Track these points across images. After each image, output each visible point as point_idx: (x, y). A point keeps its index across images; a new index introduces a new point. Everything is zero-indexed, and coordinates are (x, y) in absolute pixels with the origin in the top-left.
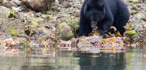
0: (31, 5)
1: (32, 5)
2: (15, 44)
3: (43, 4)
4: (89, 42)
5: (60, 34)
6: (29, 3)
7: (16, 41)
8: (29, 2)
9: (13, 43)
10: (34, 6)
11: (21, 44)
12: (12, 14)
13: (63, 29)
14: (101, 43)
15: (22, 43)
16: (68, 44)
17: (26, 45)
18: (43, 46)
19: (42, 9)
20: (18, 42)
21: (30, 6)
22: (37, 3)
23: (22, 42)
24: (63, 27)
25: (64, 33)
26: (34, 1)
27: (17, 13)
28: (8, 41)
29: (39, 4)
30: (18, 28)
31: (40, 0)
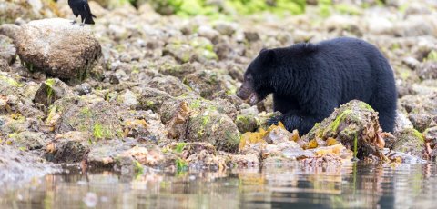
0: (50, 65)
1: (53, 65)
2: (155, 160)
3: (80, 62)
4: (294, 158)
5: (209, 136)
6: (45, 59)
7: (156, 154)
8: (45, 55)
9: (151, 159)
10: (59, 65)
11: (170, 162)
12: (48, 86)
13: (217, 125)
14: (321, 160)
15: (173, 160)
16: (251, 161)
17: (182, 165)
18: (216, 168)
19: (76, 75)
20: (161, 157)
21: (47, 66)
22: (68, 60)
23: (172, 158)
24: (214, 120)
25: (221, 135)
26: (59, 55)
27: (58, 83)
28: (137, 155)
29: (72, 61)
30: (109, 121)
31: (73, 52)
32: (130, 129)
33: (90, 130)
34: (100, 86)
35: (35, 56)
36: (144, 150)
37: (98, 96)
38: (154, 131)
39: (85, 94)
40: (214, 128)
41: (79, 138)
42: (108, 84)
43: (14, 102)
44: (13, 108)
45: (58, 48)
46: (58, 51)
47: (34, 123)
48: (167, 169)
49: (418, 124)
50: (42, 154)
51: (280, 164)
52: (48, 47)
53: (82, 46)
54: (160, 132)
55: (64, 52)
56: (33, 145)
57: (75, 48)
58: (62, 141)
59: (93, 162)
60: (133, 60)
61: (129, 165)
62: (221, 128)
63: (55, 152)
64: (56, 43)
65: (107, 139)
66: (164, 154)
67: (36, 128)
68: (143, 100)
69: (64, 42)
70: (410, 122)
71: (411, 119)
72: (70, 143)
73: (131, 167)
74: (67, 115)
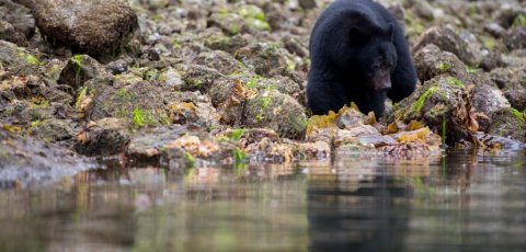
0: (77, 38)
1: (81, 39)
2: (208, 151)
3: (112, 35)
4: (373, 145)
6: (71, 31)
8: (70, 27)
9: (203, 150)
10: (88, 39)
15: (230, 151)
19: (108, 51)
20: (216, 147)
21: (73, 40)
22: (98, 33)
24: (276, 102)
26: (87, 27)
27: (88, 60)
28: (188, 145)
29: (103, 33)
30: (151, 104)
31: (105, 23)
32: (175, 114)
33: (129, 116)
34: (137, 63)
35: (58, 28)
36: (195, 139)
37: (136, 74)
38: (205, 116)
39: (119, 72)
40: (276, 111)
41: (116, 126)
42: (146, 60)
43: (35, 83)
44: (34, 91)
45: (86, 18)
46: (86, 22)
47: (61, 108)
48: (225, 162)
49: (517, 102)
50: (72, 146)
51: (355, 153)
52: (73, 17)
53: (114, 16)
54: (211, 117)
55: (93, 23)
56: (60, 135)
57: (106, 18)
58: (96, 129)
59: (135, 155)
60: (173, 32)
61: (179, 157)
62: (284, 111)
63: (88, 143)
64: (84, 13)
65: (150, 126)
66: (220, 143)
67: (63, 115)
68: (190, 79)
69: (92, 11)
70: (506, 100)
71: (508, 97)
72: (105, 132)
73: (181, 160)
74: (100, 98)
